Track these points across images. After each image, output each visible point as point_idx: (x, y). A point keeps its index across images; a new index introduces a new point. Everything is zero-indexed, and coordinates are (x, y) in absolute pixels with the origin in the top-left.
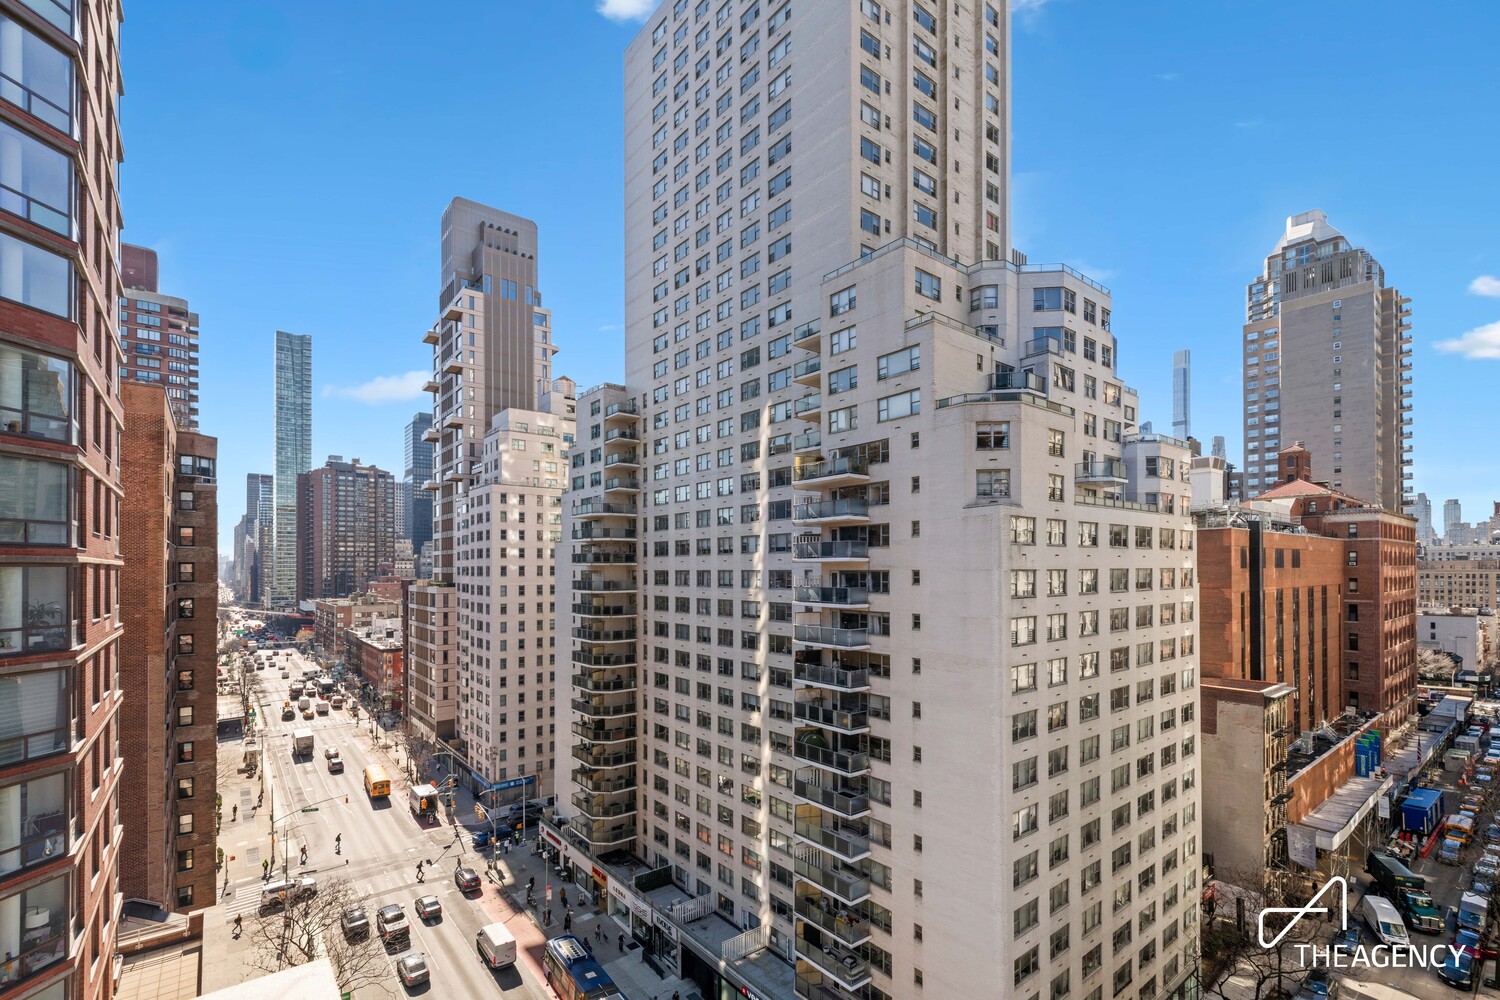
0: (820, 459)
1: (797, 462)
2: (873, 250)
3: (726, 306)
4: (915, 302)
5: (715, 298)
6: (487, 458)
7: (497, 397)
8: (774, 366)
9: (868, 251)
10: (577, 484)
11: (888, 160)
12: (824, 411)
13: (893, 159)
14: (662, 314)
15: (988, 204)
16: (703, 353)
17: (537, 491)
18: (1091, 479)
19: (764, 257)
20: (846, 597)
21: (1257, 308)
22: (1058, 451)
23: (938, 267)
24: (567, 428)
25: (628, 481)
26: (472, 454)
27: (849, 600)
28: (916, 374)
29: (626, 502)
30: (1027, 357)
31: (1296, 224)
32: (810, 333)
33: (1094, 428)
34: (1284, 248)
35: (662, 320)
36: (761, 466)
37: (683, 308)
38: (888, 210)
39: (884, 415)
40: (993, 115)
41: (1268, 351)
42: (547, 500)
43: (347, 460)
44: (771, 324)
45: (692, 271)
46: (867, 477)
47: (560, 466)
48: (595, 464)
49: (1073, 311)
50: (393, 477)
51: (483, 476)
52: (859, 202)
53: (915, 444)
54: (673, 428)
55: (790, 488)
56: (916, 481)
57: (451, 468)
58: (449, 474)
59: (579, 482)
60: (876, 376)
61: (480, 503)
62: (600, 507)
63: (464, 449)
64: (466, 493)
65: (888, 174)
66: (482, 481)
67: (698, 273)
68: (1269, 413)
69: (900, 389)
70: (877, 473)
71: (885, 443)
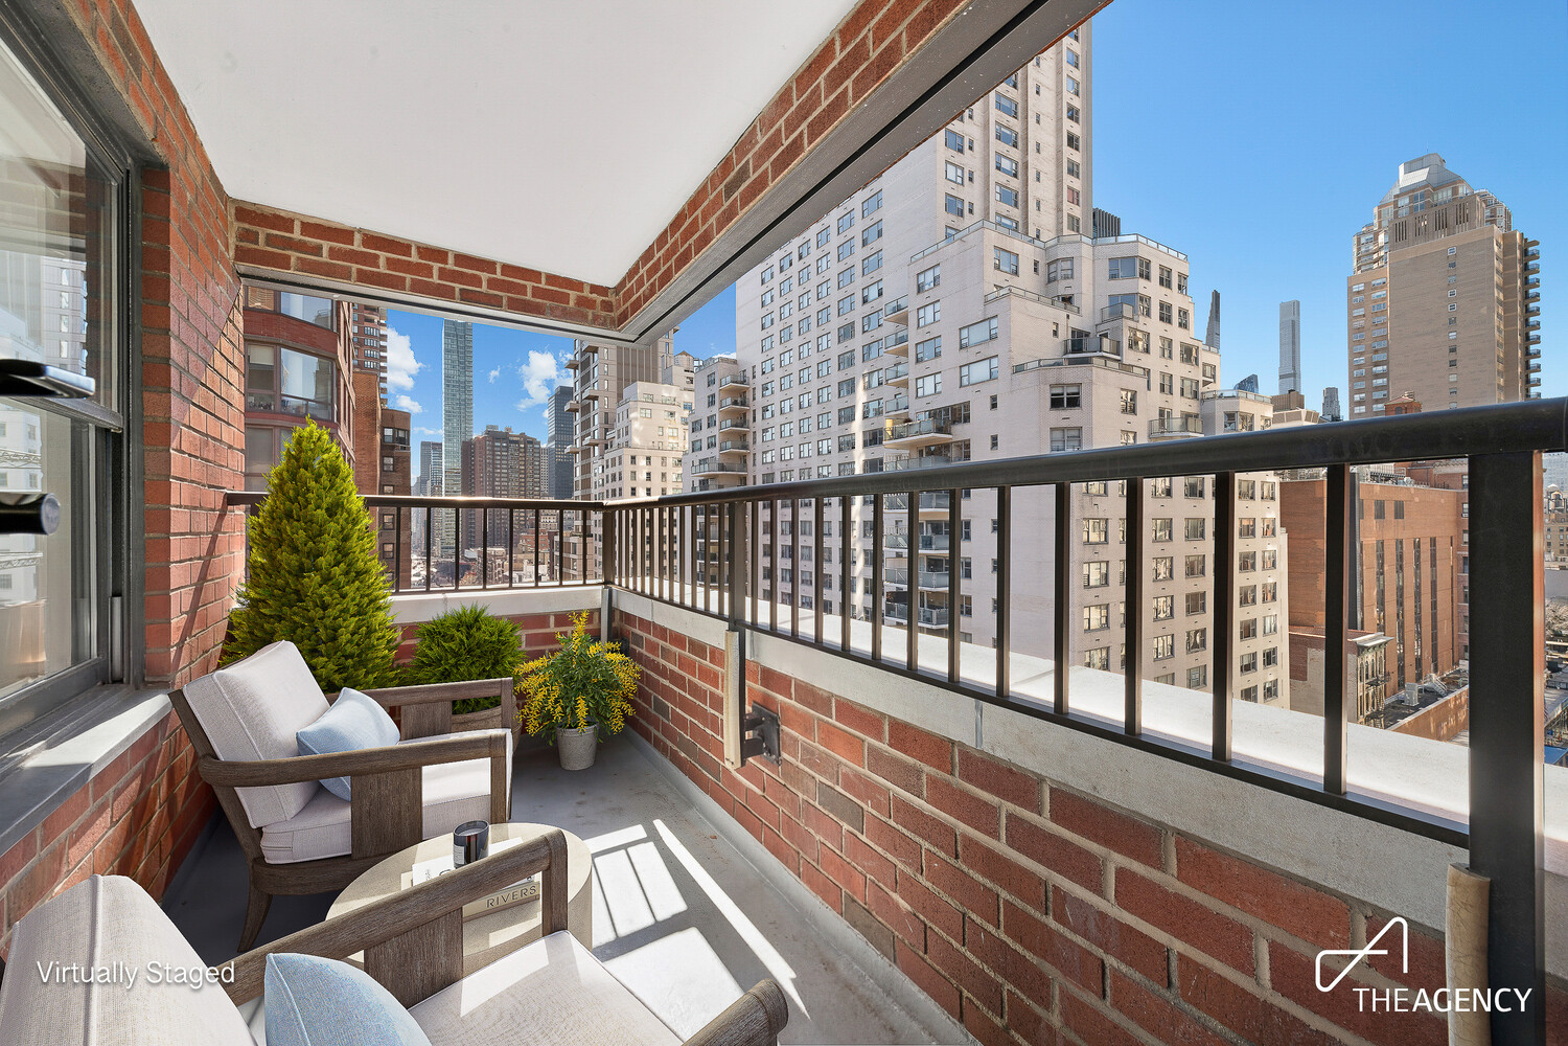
0: (908, 420)
1: (889, 424)
2: (958, 231)
3: (824, 287)
4: (992, 277)
5: (815, 280)
6: (620, 425)
7: (627, 373)
8: (867, 338)
9: (953, 232)
10: (696, 446)
11: (971, 148)
12: (911, 377)
13: (976, 146)
14: (768, 296)
15: (1068, 180)
16: (805, 329)
17: (663, 454)
18: (1166, 434)
19: (858, 242)
20: (931, 544)
21: (1365, 259)
22: (1131, 408)
23: (1017, 245)
24: (688, 397)
25: (739, 443)
26: (607, 422)
27: (933, 547)
28: (994, 342)
29: (737, 462)
30: (1103, 322)
31: (1409, 169)
32: (899, 308)
33: (1171, 387)
34: (1396, 196)
35: (768, 301)
36: (857, 428)
37: (787, 290)
38: (971, 194)
39: (965, 380)
40: (1074, 96)
41: (1375, 301)
42: (670, 461)
43: (501, 429)
44: (865, 301)
45: (795, 257)
46: (951, 436)
47: (681, 432)
48: (711, 429)
49: (1148, 278)
50: (539, 443)
51: (616, 441)
52: (944, 188)
53: (994, 406)
54: (778, 396)
55: (881, 447)
56: (994, 439)
57: (589, 435)
58: (587, 440)
59: (698, 445)
60: (958, 346)
61: (614, 465)
62: (716, 466)
63: (599, 418)
64: (602, 456)
65: (971, 161)
66: (615, 445)
67: (800, 258)
68: (1377, 364)
69: (979, 357)
70: (960, 432)
71: (967, 405)
